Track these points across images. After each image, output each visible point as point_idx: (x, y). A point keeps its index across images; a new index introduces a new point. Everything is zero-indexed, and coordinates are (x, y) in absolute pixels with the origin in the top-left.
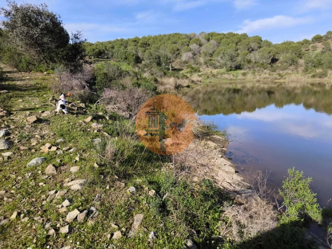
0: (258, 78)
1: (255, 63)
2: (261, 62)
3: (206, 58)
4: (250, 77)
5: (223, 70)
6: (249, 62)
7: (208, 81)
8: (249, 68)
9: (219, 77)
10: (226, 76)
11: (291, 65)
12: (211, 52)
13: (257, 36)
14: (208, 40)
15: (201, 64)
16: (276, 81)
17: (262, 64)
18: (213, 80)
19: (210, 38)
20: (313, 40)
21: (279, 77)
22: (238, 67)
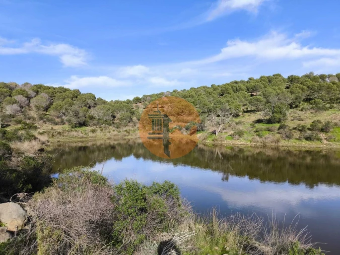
0: (108, 135)
1: (99, 119)
2: (105, 119)
3: (40, 112)
4: (99, 133)
5: (67, 126)
6: (92, 118)
7: (55, 140)
8: (94, 125)
9: (65, 134)
10: (74, 133)
11: (129, 122)
12: (44, 105)
13: (90, 94)
14: (37, 92)
15: (34, 119)
16: (126, 137)
17: (106, 121)
18: (61, 139)
19: (39, 90)
20: (134, 101)
21: (127, 134)
22: (83, 124)
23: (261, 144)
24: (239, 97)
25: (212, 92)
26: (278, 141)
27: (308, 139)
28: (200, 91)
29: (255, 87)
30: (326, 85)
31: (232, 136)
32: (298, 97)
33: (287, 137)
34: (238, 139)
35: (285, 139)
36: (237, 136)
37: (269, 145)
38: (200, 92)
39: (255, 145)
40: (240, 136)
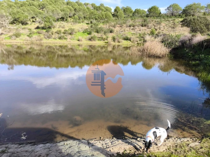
23: (30, 42)
24: (28, 10)
25: (13, 5)
26: (41, 40)
27: (60, 38)
28: (3, 3)
29: (43, 5)
30: (82, 8)
31: (10, 37)
32: (66, 14)
33: (48, 37)
34: (15, 39)
35: (46, 39)
36: (14, 37)
37: (35, 42)
38: (3, 5)
39: (26, 43)
40: (17, 37)
